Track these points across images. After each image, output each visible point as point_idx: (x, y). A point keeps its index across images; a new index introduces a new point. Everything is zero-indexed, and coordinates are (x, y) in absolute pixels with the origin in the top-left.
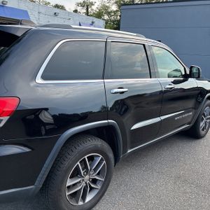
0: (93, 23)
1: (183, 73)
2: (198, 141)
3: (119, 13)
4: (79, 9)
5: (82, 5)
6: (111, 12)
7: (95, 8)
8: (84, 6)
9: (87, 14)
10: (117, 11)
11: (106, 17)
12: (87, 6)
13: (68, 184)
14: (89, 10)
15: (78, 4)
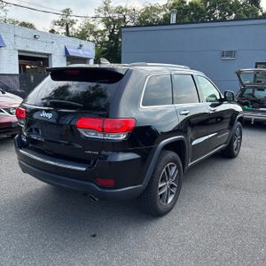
0: (81, 46)
1: (218, 98)
2: (233, 160)
3: (107, 33)
4: (56, 28)
5: (61, 23)
6: (98, 31)
7: (77, 27)
8: (62, 26)
9: (67, 34)
10: (105, 30)
11: (91, 38)
12: (67, 25)
13: (160, 186)
14: (70, 29)
15: (55, 23)
